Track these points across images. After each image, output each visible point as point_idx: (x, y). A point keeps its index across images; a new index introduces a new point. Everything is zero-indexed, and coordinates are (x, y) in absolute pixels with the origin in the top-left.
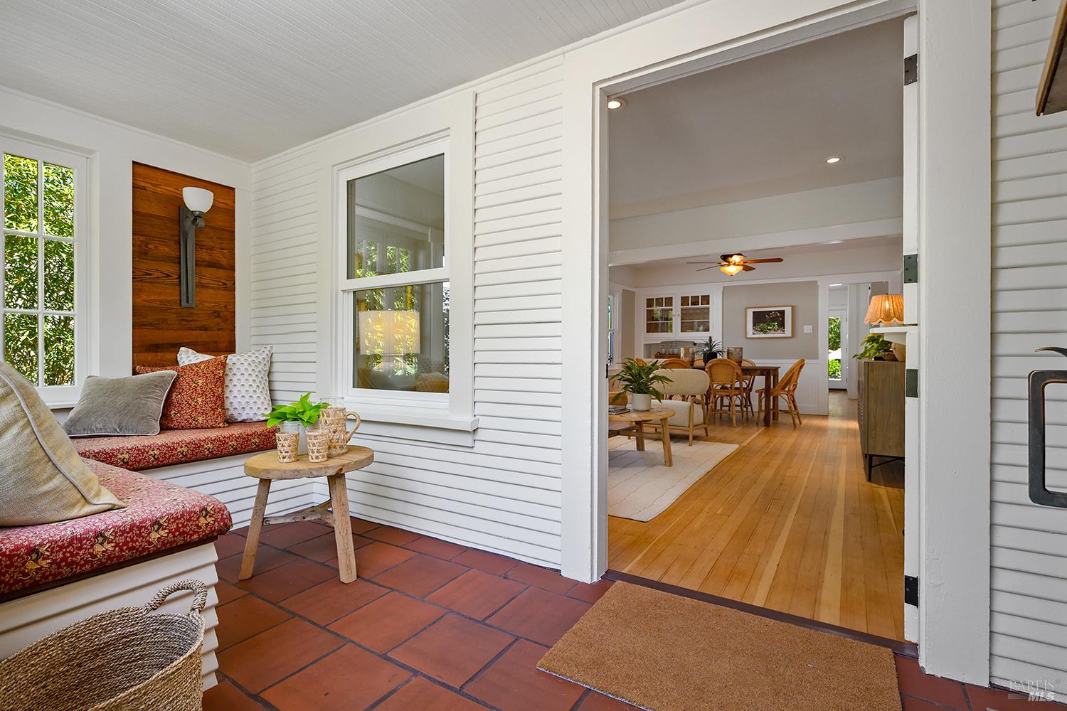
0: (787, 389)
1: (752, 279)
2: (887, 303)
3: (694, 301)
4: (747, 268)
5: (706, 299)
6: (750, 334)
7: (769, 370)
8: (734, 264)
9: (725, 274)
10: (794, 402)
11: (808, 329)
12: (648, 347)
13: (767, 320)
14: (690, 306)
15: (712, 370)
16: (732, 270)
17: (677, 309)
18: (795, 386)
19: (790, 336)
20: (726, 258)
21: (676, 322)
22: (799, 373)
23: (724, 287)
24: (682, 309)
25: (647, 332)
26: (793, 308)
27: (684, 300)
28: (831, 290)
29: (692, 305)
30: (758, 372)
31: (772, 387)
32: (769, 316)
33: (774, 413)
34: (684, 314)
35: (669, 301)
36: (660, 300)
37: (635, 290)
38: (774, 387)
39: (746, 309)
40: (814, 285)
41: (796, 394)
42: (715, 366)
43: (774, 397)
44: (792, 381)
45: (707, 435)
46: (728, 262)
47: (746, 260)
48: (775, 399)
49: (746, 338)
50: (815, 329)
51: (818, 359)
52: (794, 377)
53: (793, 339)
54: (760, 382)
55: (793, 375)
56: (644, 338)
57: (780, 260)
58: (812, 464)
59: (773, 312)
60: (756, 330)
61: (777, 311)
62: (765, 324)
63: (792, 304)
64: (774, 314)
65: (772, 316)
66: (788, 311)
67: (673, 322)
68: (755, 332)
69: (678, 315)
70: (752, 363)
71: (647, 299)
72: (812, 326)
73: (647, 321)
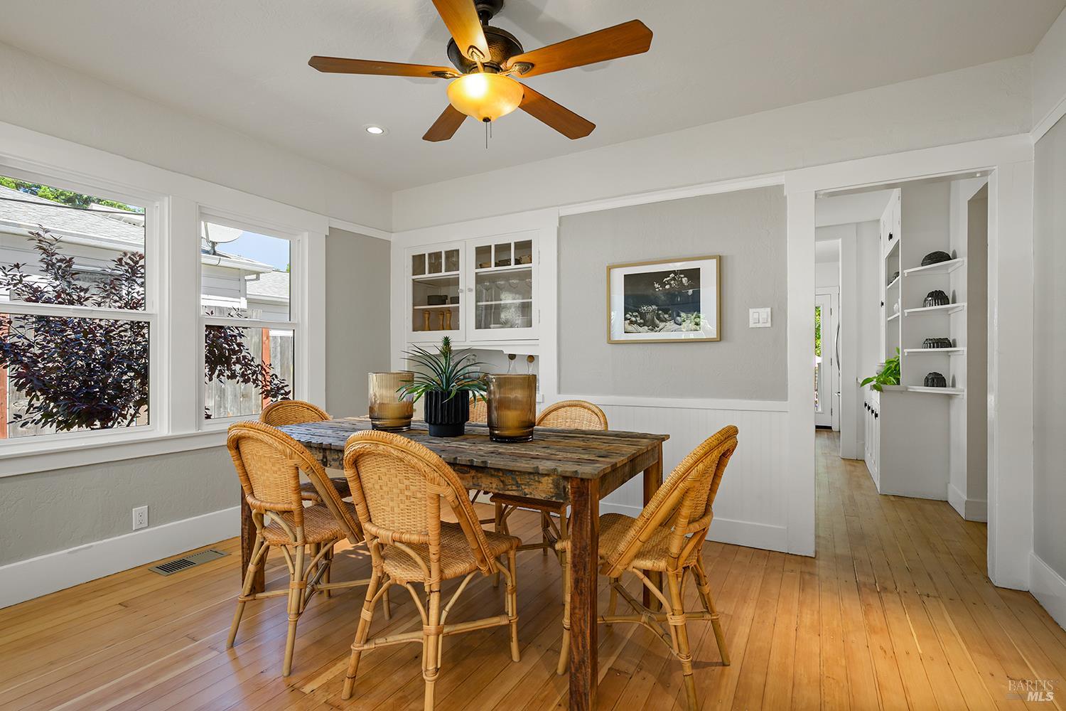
3: (501, 256)
5: (525, 248)
6: (618, 333)
11: (759, 317)
13: (655, 295)
17: (467, 273)
19: (714, 335)
21: (466, 306)
23: (561, 218)
24: (477, 276)
25: (414, 330)
26: (720, 260)
27: (482, 255)
29: (497, 265)
32: (663, 285)
34: (484, 288)
35: (453, 256)
37: (392, 237)
39: (609, 269)
40: (772, 199)
50: (779, 315)
51: (785, 398)
53: (721, 344)
56: (406, 343)
59: (672, 275)
60: (632, 323)
61: (682, 272)
62: (654, 307)
63: (719, 251)
64: (674, 279)
65: (670, 284)
66: (708, 272)
67: (461, 305)
68: (630, 328)
69: (470, 290)
70: (599, 413)
71: (413, 256)
72: (769, 309)
73: (414, 305)
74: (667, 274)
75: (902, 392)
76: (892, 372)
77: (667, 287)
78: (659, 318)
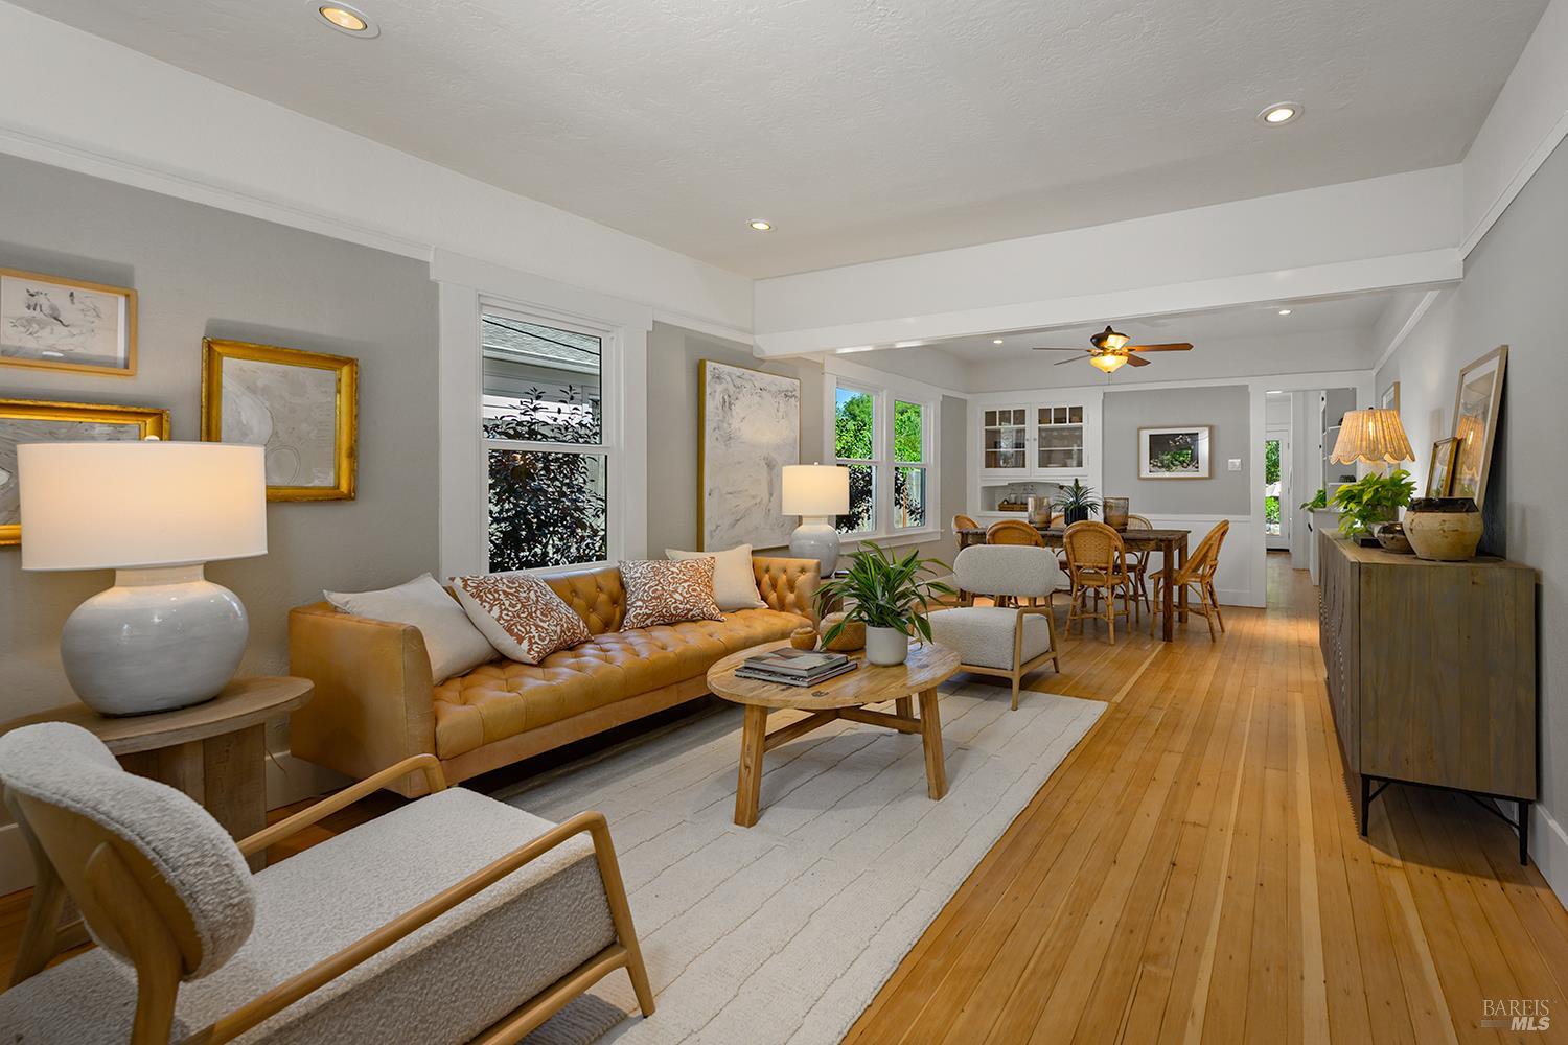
0: (1200, 571)
1: (1144, 380)
2: (1371, 424)
3: (1060, 416)
4: (1135, 362)
5: (1077, 413)
6: (1145, 472)
7: (1170, 541)
8: (1114, 353)
9: (1098, 370)
10: (1211, 593)
11: (1234, 464)
12: (990, 491)
13: (1170, 449)
14: (1053, 424)
15: (1074, 542)
16: (1109, 362)
17: (1032, 427)
18: (1214, 567)
19: (1207, 475)
20: (1099, 340)
21: (1032, 451)
22: (1219, 545)
23: (1105, 394)
24: (1040, 429)
25: (986, 467)
26: (1211, 428)
27: (1044, 415)
28: (1269, 401)
29: (1056, 422)
30: (1152, 544)
31: (1176, 567)
32: (1174, 442)
33: (1180, 614)
34: (1045, 438)
35: (1020, 416)
36: (1007, 415)
37: (968, 397)
38: (1180, 567)
39: (1139, 430)
40: (1242, 392)
41: (1216, 580)
42: (1079, 535)
43: (1180, 588)
44: (1209, 559)
45: (1057, 672)
46: (1103, 349)
47: (1134, 343)
48: (1183, 590)
49: (1140, 478)
50: (1245, 464)
51: (1250, 512)
52: (1211, 555)
53: (1212, 481)
54: (1156, 560)
55: (1209, 549)
56: (980, 476)
57: (1187, 347)
58: (1241, 764)
59: (1181, 436)
60: (1154, 466)
61: (1187, 434)
62: (1169, 456)
63: (1211, 423)
64: (1182, 439)
65: (1179, 442)
66: (1204, 436)
67: (1027, 450)
68: (1153, 469)
69: (1035, 439)
70: (1146, 522)
71: (986, 413)
72: (1240, 460)
73: (986, 448)
74: (1178, 435)
75: (1326, 512)
76: (1322, 499)
77: (1177, 444)
78: (1172, 464)
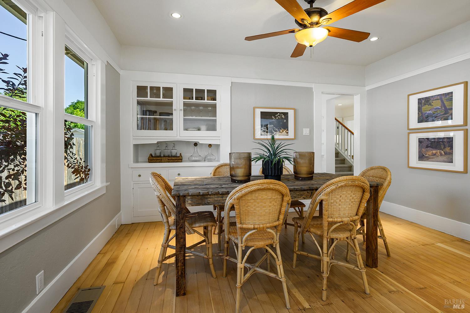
3: (199, 95)
6: (258, 135)
11: (306, 131)
13: (273, 121)
14: (194, 100)
17: (178, 102)
19: (293, 137)
21: (178, 118)
23: (232, 83)
24: (184, 103)
25: (138, 129)
26: (295, 111)
27: (187, 93)
29: (196, 99)
32: (275, 117)
34: (188, 109)
35: (168, 92)
36: (157, 90)
37: (121, 72)
39: (254, 109)
40: (309, 92)
49: (255, 139)
50: (312, 131)
53: (296, 141)
56: (132, 136)
59: (279, 114)
60: (264, 131)
61: (282, 113)
62: (272, 125)
63: (295, 107)
64: (279, 115)
65: (278, 117)
66: (291, 114)
67: (174, 117)
68: (263, 133)
69: (180, 110)
72: (309, 129)
73: (138, 115)
74: (277, 113)
77: (277, 118)
78: (274, 130)
